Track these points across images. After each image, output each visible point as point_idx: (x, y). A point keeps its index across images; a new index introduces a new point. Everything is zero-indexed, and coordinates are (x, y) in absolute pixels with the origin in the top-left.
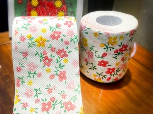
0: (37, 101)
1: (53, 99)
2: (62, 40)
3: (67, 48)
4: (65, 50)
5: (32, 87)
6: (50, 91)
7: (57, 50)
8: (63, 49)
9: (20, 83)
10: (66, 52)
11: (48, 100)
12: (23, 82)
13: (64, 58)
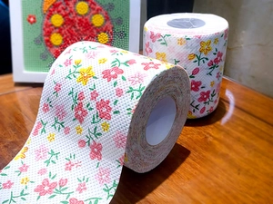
0: (42, 172)
1: (63, 183)
2: (115, 84)
3: (116, 102)
4: (111, 105)
5: (50, 146)
6: (69, 167)
7: (99, 99)
8: (108, 102)
9: (40, 130)
10: (110, 109)
11: (57, 180)
12: (44, 131)
13: (104, 121)
